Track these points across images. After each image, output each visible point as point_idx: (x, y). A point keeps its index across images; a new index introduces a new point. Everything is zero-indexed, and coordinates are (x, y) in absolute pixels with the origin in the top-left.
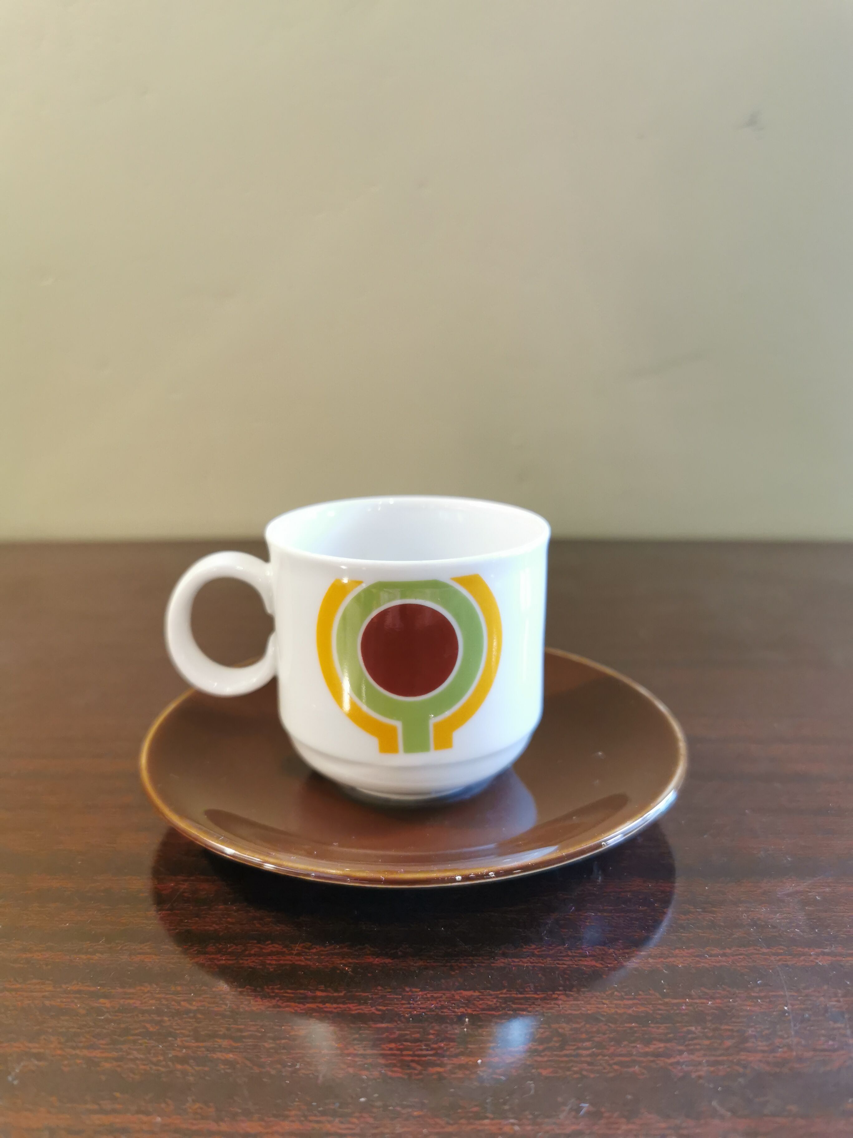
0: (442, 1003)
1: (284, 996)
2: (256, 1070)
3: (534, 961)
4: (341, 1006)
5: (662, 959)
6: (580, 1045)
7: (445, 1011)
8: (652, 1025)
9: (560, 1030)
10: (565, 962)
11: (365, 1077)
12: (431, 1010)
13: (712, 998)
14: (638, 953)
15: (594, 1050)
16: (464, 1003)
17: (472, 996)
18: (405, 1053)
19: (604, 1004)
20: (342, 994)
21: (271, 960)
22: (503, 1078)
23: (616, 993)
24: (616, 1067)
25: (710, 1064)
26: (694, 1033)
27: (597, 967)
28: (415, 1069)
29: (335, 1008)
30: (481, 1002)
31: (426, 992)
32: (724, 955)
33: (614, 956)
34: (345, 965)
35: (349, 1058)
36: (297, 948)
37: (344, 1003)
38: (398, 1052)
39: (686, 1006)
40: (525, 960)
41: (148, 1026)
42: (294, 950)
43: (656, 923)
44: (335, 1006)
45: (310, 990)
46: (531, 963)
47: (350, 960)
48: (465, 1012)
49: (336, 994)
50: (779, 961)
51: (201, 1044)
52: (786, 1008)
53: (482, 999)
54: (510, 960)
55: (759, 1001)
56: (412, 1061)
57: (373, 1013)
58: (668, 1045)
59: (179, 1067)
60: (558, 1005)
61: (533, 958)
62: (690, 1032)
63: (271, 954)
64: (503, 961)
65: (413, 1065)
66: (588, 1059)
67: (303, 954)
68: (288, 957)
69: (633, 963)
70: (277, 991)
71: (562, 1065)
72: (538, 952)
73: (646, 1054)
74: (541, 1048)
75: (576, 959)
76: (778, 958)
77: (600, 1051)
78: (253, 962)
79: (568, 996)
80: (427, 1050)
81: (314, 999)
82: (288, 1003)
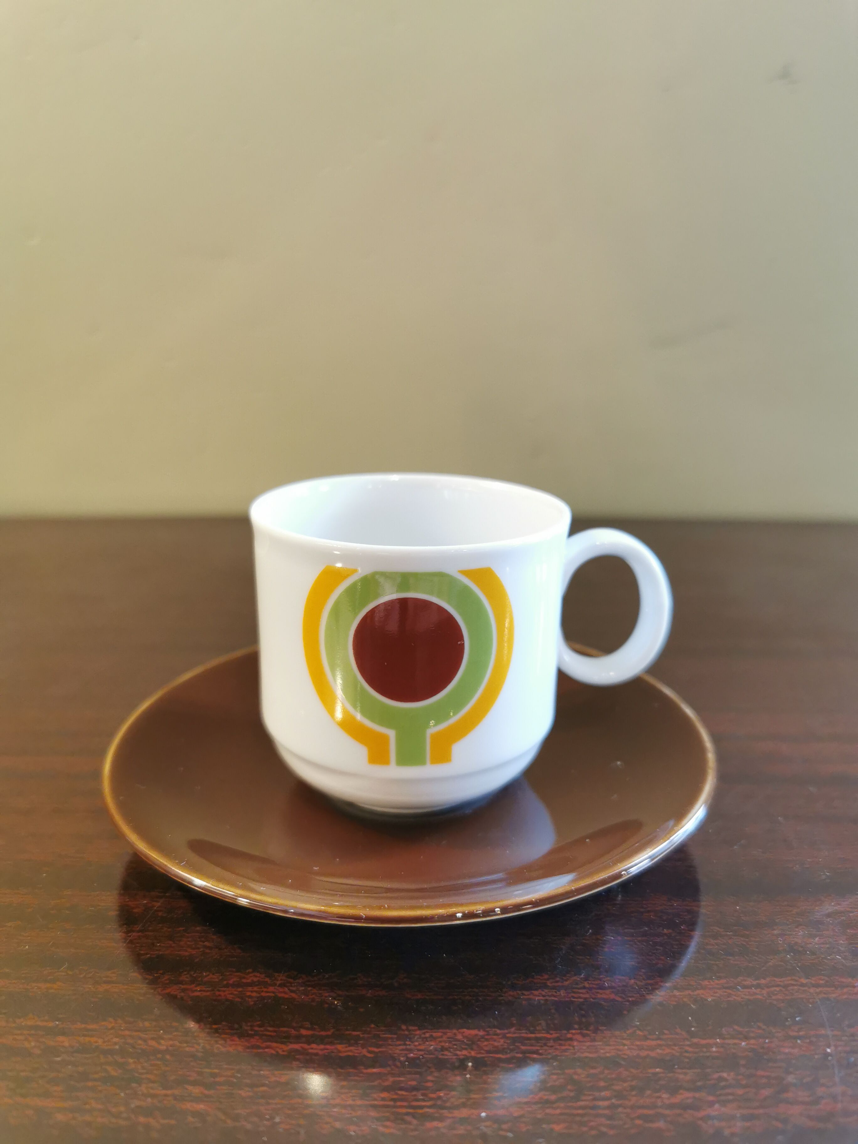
0: (443, 1044)
1: (266, 1035)
2: (230, 1123)
3: (546, 994)
4: (328, 1047)
5: (690, 992)
6: (597, 1094)
7: (446, 1053)
8: (680, 1071)
9: (575, 1077)
10: (581, 995)
11: (353, 1133)
12: (430, 1052)
13: (746, 1038)
14: (662, 984)
15: (613, 1101)
16: (467, 1044)
17: (476, 1035)
18: (399, 1104)
19: (625, 1045)
20: (329, 1033)
21: (252, 992)
22: (510, 1135)
23: (639, 1032)
24: (638, 1122)
25: (745, 1118)
26: (726, 1080)
27: (617, 1001)
28: (410, 1123)
29: (322, 1050)
30: (486, 1043)
31: (424, 1031)
32: (758, 986)
33: (635, 988)
34: (335, 999)
35: (335, 1110)
36: (281, 978)
37: (331, 1043)
38: (391, 1103)
39: (717, 1047)
40: (536, 993)
41: (109, 1068)
42: (278, 980)
43: (683, 948)
44: (322, 1047)
45: (294, 1028)
46: (544, 996)
47: (340, 993)
48: (468, 1055)
49: (323, 1033)
50: (821, 992)
51: (169, 1092)
52: (829, 1050)
53: (487, 1040)
54: (519, 992)
55: (799, 1041)
56: (407, 1114)
57: (364, 1056)
58: (697, 1095)
59: (142, 1119)
60: (574, 1047)
61: (546, 991)
62: (721, 1079)
63: (251, 984)
64: (511, 993)
65: (408, 1118)
66: (607, 1112)
67: (288, 985)
68: (271, 989)
69: (659, 996)
70: (257, 1028)
71: (578, 1119)
72: (551, 983)
73: (671, 1106)
74: (553, 1097)
75: (594, 991)
76: (818, 990)
77: (619, 1102)
78: (231, 994)
79: (584, 1035)
80: (423, 1100)
81: (298, 1038)
82: (268, 1044)
